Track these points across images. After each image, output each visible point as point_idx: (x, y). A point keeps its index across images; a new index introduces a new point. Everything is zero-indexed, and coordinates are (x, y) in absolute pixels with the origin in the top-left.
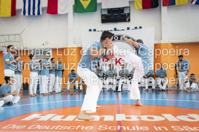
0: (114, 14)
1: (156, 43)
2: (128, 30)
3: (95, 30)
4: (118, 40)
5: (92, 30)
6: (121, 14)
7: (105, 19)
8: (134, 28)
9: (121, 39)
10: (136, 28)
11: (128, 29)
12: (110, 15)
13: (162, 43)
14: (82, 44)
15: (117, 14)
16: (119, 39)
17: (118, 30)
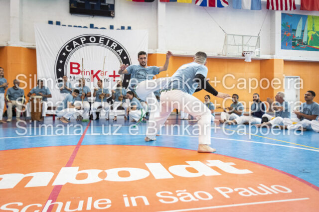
0: (91, 3)
1: (150, 53)
2: (112, 30)
3: (58, 23)
4: (95, 42)
5: (54, 22)
6: (102, 4)
7: (76, 7)
8: (120, 28)
9: (100, 42)
10: (123, 28)
11: (112, 27)
12: (84, 2)
13: (157, 53)
14: (36, 43)
15: (95, 3)
16: (97, 41)
17: (97, 28)
